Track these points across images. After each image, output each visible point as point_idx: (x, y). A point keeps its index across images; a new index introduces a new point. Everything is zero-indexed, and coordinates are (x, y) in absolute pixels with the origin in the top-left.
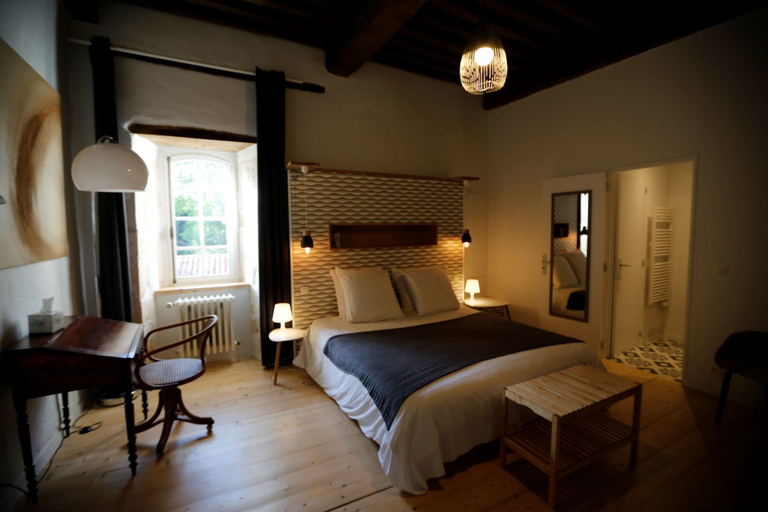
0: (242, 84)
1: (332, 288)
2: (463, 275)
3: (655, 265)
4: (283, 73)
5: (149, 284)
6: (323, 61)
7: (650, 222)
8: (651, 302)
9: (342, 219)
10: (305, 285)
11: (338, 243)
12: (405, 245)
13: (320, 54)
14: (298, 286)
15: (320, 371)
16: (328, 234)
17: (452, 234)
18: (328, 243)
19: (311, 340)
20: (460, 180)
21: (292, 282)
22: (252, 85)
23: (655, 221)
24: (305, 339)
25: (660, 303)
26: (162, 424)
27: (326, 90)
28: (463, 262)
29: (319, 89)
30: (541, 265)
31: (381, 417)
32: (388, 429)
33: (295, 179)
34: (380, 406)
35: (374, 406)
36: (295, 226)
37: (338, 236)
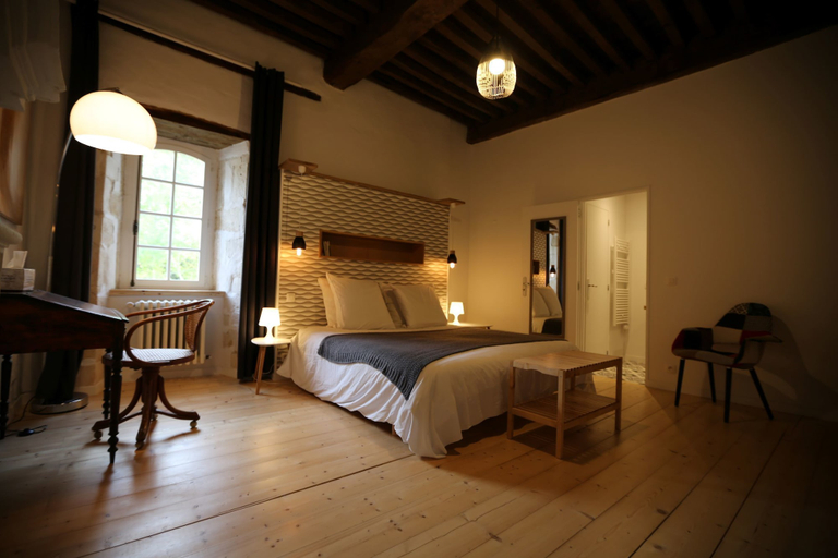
0: (238, 78)
1: (319, 297)
2: (447, 298)
3: (617, 290)
4: (282, 74)
5: (106, 281)
6: (321, 70)
7: (612, 252)
8: (615, 324)
9: (332, 228)
10: (291, 292)
11: (327, 252)
12: (393, 260)
13: (318, 63)
14: (283, 292)
15: (312, 375)
16: (318, 241)
17: (438, 255)
18: (318, 249)
19: (300, 345)
20: (446, 203)
21: (278, 287)
22: (250, 81)
23: (616, 250)
24: (293, 345)
25: (622, 325)
26: (140, 417)
27: (322, 99)
28: (447, 284)
29: (316, 98)
30: (521, 287)
31: (397, 390)
32: (407, 398)
33: (288, 179)
34: (395, 381)
35: (389, 383)
36: (284, 228)
37: (327, 244)
